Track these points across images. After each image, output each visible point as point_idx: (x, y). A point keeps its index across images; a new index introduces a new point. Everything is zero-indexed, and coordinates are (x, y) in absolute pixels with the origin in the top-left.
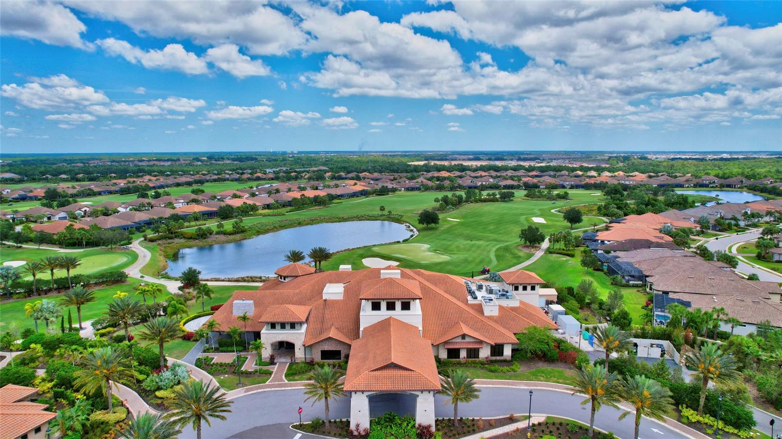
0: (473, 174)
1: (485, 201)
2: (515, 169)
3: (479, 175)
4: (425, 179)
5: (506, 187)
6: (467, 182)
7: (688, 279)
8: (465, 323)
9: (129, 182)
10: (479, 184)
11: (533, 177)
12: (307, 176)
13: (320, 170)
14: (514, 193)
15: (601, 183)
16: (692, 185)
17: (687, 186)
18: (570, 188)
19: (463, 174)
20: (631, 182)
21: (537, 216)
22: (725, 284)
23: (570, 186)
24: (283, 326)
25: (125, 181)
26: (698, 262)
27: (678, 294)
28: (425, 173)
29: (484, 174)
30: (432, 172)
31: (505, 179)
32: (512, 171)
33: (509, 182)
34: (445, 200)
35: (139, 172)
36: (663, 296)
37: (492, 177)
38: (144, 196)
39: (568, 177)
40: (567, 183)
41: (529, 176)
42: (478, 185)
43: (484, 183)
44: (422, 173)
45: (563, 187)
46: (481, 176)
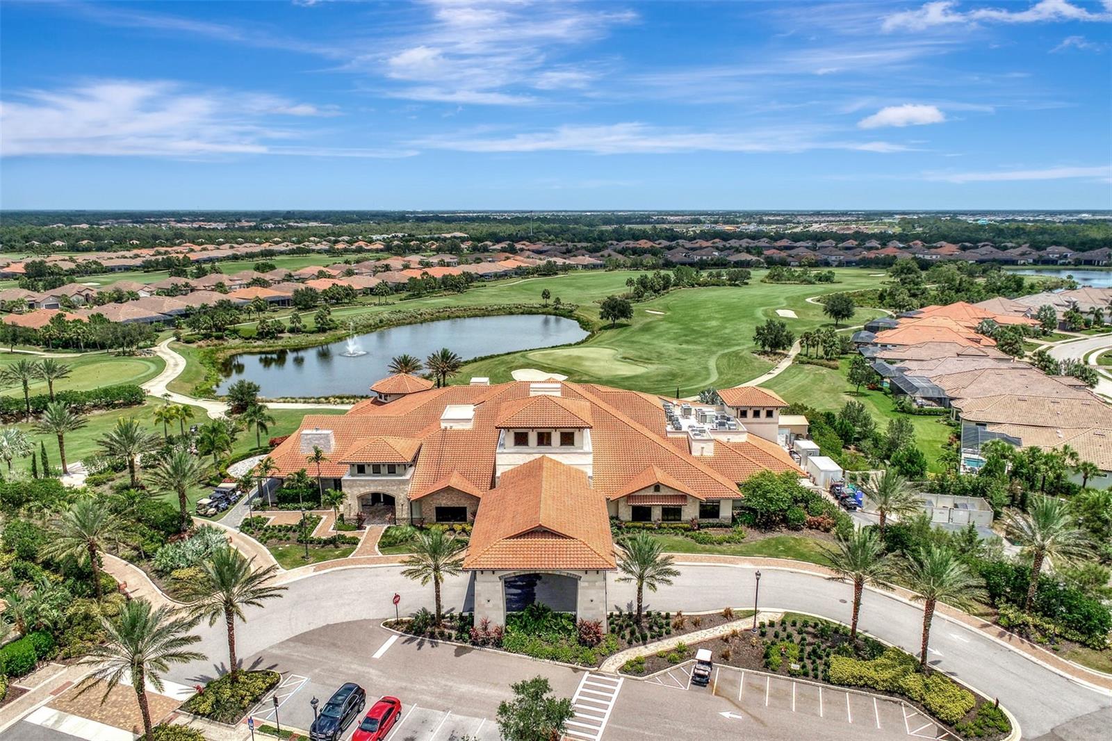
0: (688, 245)
1: (705, 284)
2: (754, 236)
3: (697, 245)
4: (615, 251)
5: (738, 264)
6: (678, 256)
7: (1019, 403)
8: (662, 465)
9: (159, 253)
10: (697, 258)
11: (780, 249)
12: (434, 247)
13: (455, 237)
14: (749, 273)
15: (885, 258)
16: (1031, 261)
17: (1022, 262)
18: (837, 266)
19: (674, 243)
20: (934, 257)
21: (783, 308)
22: (1076, 411)
23: (836, 263)
24: (377, 469)
25: (152, 252)
26: (1035, 377)
27: (1000, 426)
28: (615, 243)
29: (705, 244)
30: (626, 242)
31: (738, 250)
32: (749, 241)
33: (745, 257)
34: (643, 283)
35: (177, 237)
36: (977, 429)
37: (717, 248)
38: (180, 273)
39: (835, 249)
40: (834, 258)
41: (775, 248)
42: (696, 260)
43: (705, 258)
44: (610, 242)
45: (827, 264)
46: (701, 248)
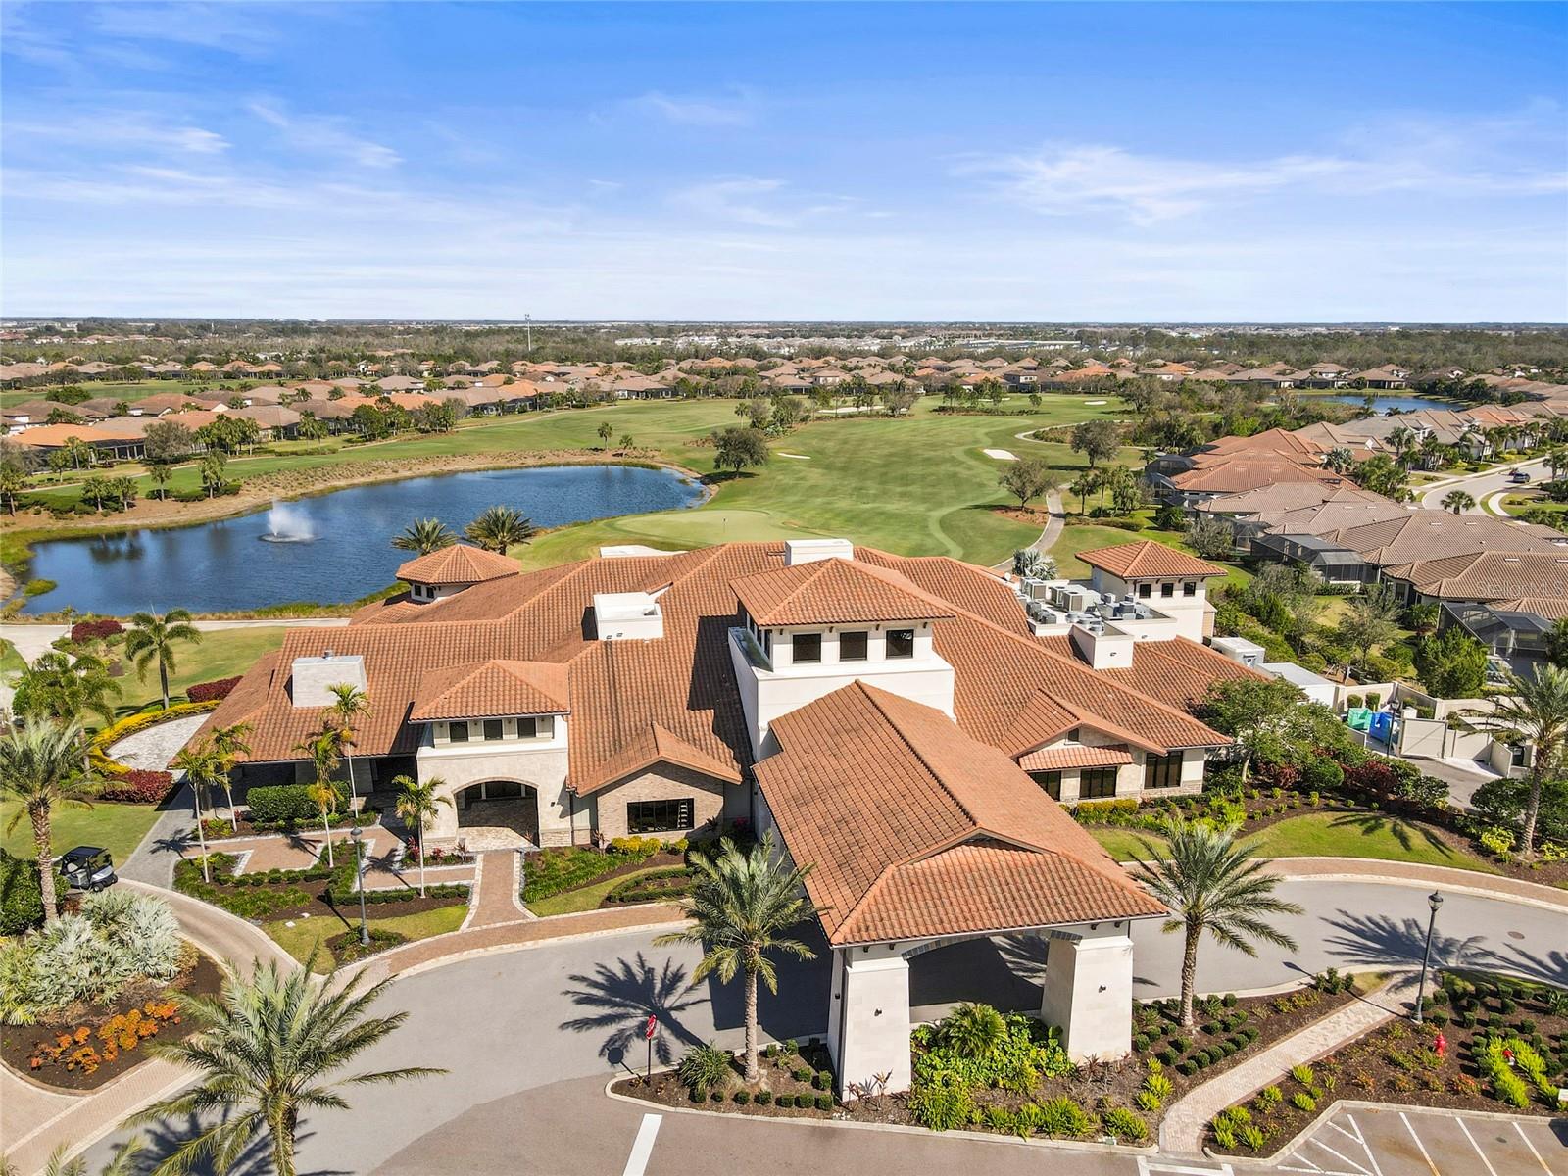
16: (1299, 383)
17: (1286, 384)
21: (991, 448)
24: (493, 730)
